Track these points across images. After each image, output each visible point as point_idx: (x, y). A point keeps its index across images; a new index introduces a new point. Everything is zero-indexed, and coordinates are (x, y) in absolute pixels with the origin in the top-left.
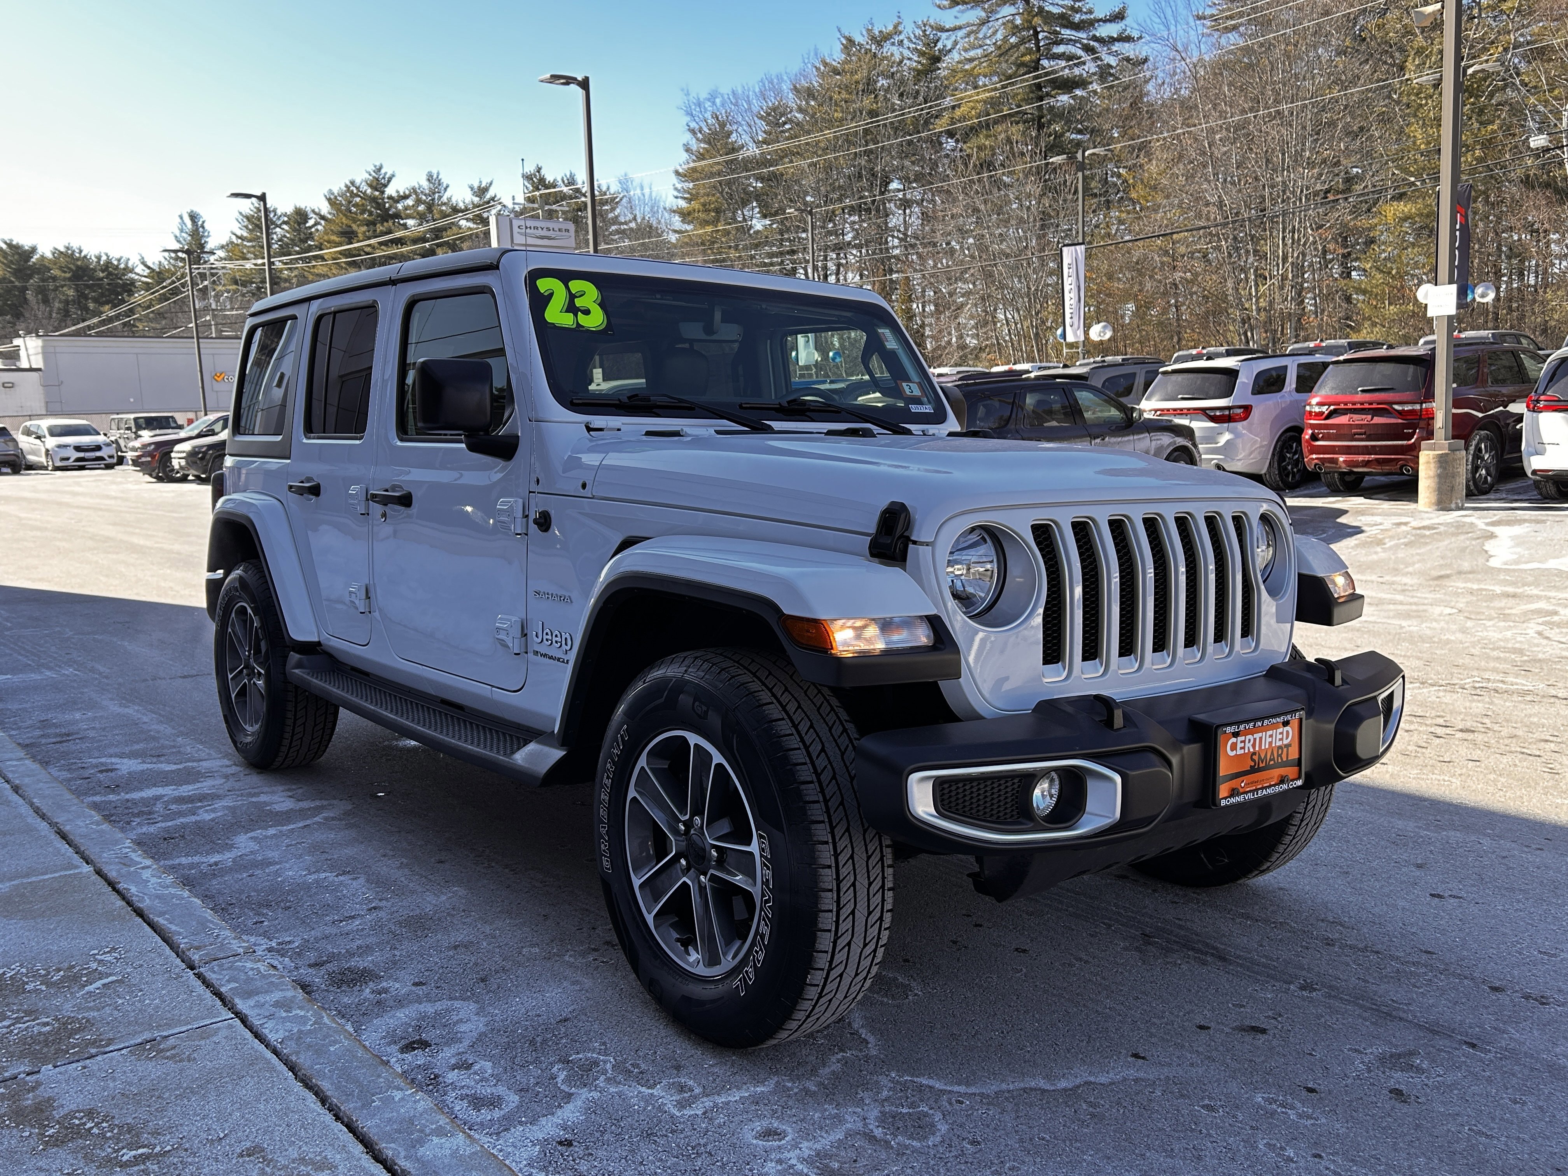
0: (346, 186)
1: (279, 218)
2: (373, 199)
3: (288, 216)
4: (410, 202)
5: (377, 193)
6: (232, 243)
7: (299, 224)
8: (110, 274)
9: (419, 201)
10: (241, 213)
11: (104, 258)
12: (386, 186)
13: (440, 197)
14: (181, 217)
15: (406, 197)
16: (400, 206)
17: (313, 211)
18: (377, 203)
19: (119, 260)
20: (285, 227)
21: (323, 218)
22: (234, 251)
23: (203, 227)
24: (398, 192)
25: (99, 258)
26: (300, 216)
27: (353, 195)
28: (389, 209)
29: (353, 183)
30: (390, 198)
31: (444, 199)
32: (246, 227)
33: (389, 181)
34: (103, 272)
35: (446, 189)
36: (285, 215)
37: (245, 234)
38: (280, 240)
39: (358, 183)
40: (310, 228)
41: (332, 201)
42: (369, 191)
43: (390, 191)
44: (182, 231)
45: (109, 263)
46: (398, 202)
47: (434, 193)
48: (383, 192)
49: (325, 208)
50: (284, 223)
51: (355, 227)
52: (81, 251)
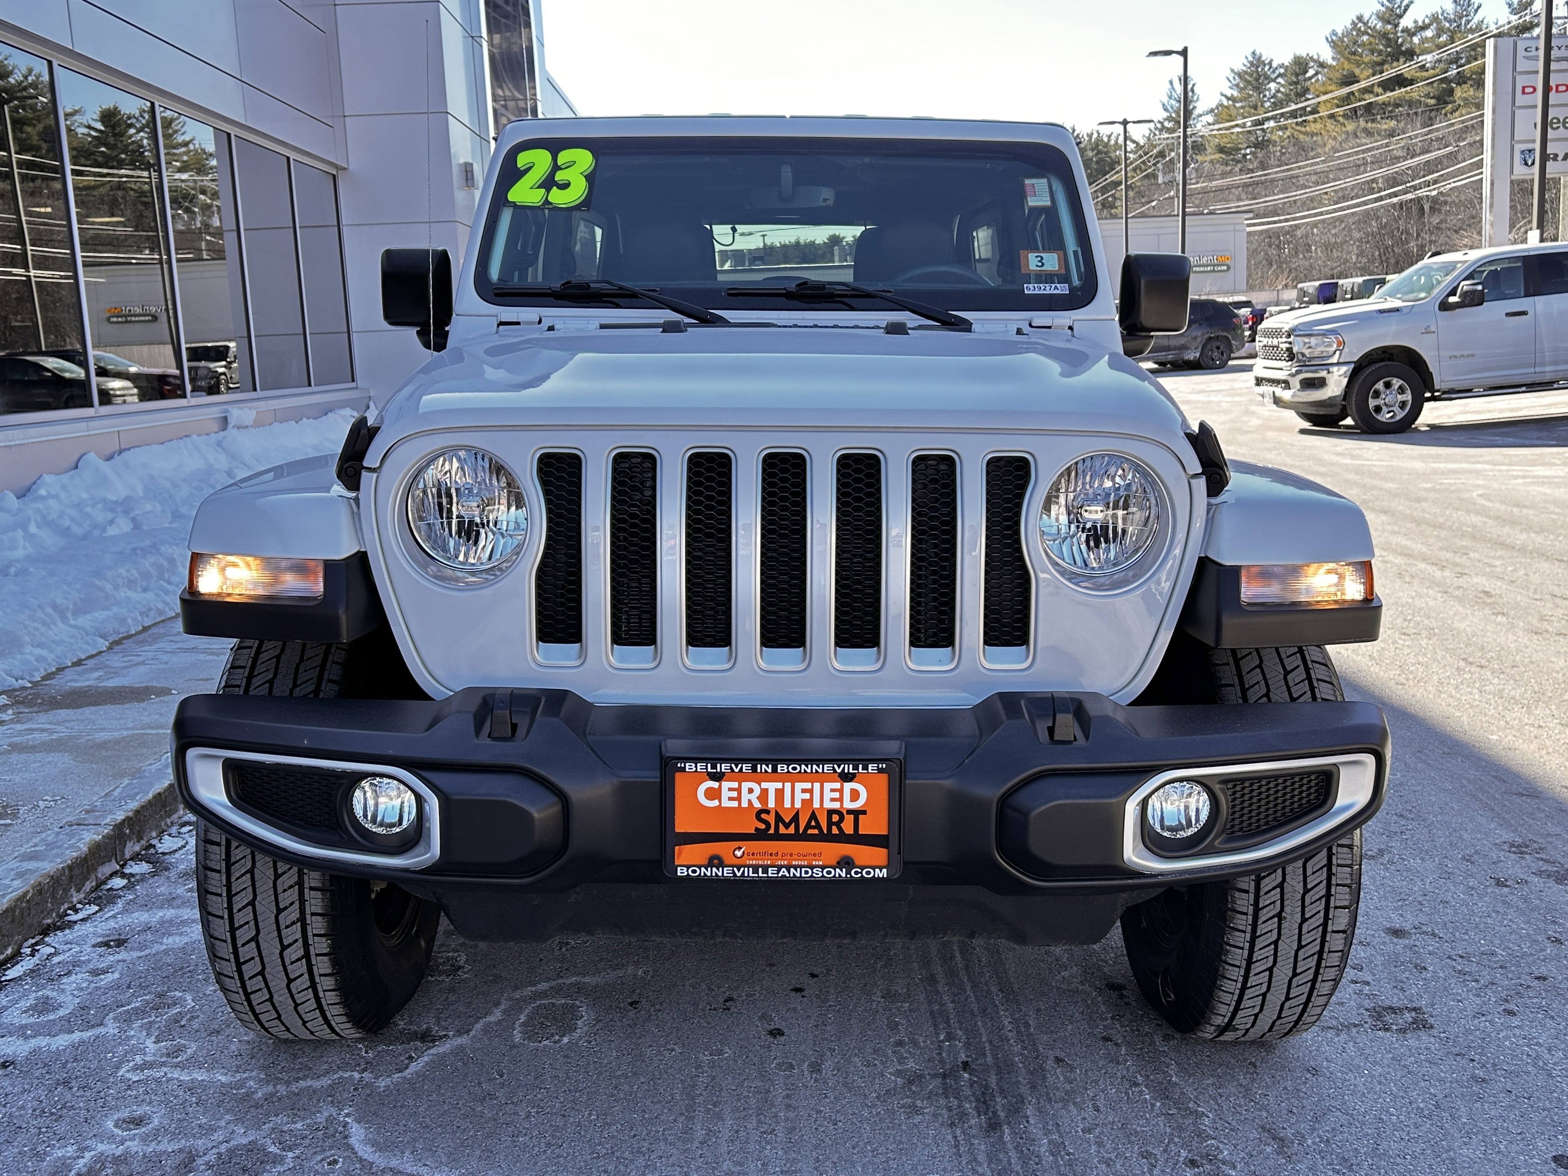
0: (1353, 23)
1: (1274, 72)
2: (1384, 36)
3: (1286, 68)
4: (1429, 33)
5: (1389, 27)
6: (1222, 105)
7: (1297, 75)
8: (1099, 152)
9: (1440, 31)
10: (1232, 71)
11: (1095, 136)
12: (1400, 16)
13: (1468, 22)
14: (1171, 83)
15: (1424, 27)
16: (1416, 40)
17: (1312, 58)
18: (1389, 39)
19: (1109, 137)
20: (1280, 80)
21: (1322, 65)
22: (1222, 113)
23: (1192, 90)
24: (1416, 22)
25: (1090, 136)
26: (1300, 65)
27: (1361, 33)
28: (1402, 45)
29: (1360, 18)
30: (1406, 30)
31: (1473, 24)
32: (1237, 85)
33: (1406, 10)
34: (1093, 150)
35: (1476, 11)
36: (1282, 66)
37: (1236, 94)
38: (1274, 96)
39: (1366, 18)
40: (1310, 78)
41: (1336, 43)
42: (1379, 25)
43: (1407, 22)
44: (1170, 97)
45: (1099, 140)
46: (1414, 34)
47: (1461, 18)
48: (1396, 26)
49: (1327, 55)
50: (1280, 75)
51: (1357, 71)
52: (1074, 131)
